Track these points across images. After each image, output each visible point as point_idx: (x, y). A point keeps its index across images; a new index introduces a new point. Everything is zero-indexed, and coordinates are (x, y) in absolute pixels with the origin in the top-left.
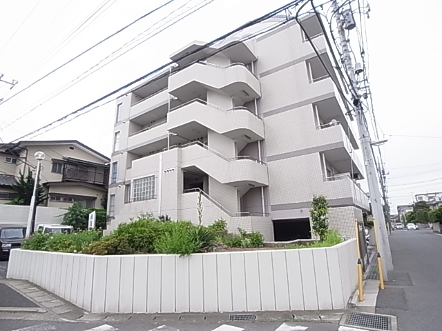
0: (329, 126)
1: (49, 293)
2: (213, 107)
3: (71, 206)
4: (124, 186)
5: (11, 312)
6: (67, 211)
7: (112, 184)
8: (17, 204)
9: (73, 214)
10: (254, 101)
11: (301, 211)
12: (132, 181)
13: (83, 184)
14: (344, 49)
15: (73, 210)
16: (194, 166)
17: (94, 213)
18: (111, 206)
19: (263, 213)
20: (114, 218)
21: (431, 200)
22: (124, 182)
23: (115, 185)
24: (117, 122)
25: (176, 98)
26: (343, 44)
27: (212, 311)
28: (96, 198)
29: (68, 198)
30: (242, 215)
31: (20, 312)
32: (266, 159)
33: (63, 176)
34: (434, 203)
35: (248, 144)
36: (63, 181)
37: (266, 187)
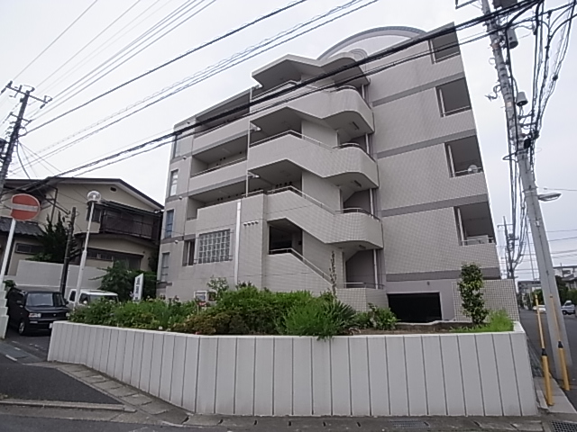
0: (467, 173)
1: (124, 384)
2: (314, 142)
3: (111, 267)
4: (183, 242)
5: (87, 409)
6: (106, 273)
7: (165, 238)
8: (42, 260)
9: (114, 277)
10: (365, 136)
11: (428, 283)
12: (197, 236)
13: (126, 238)
14: (501, 73)
15: (114, 271)
16: (285, 219)
17: (141, 276)
18: (163, 268)
19: (375, 284)
20: (171, 284)
21: (566, 276)
22: (183, 237)
23: (169, 240)
24: (174, 157)
25: (259, 129)
26: (499, 67)
27: (362, 414)
28: (142, 256)
29: (106, 255)
30: (348, 286)
31: (100, 409)
32: (379, 213)
33: (101, 226)
34: (571, 279)
35: (356, 193)
36: (100, 233)
37: (379, 250)
